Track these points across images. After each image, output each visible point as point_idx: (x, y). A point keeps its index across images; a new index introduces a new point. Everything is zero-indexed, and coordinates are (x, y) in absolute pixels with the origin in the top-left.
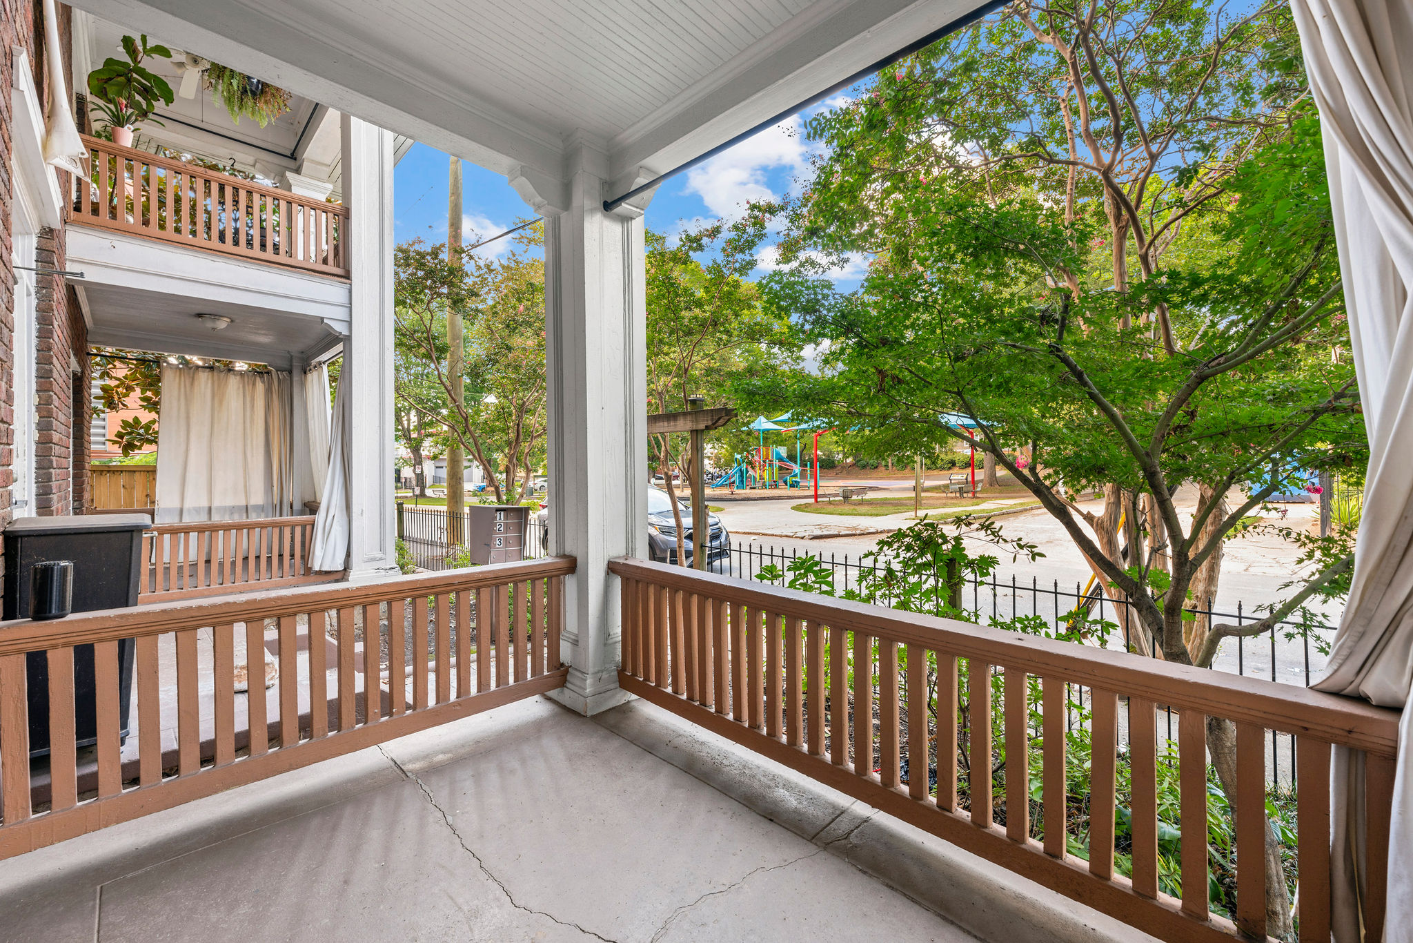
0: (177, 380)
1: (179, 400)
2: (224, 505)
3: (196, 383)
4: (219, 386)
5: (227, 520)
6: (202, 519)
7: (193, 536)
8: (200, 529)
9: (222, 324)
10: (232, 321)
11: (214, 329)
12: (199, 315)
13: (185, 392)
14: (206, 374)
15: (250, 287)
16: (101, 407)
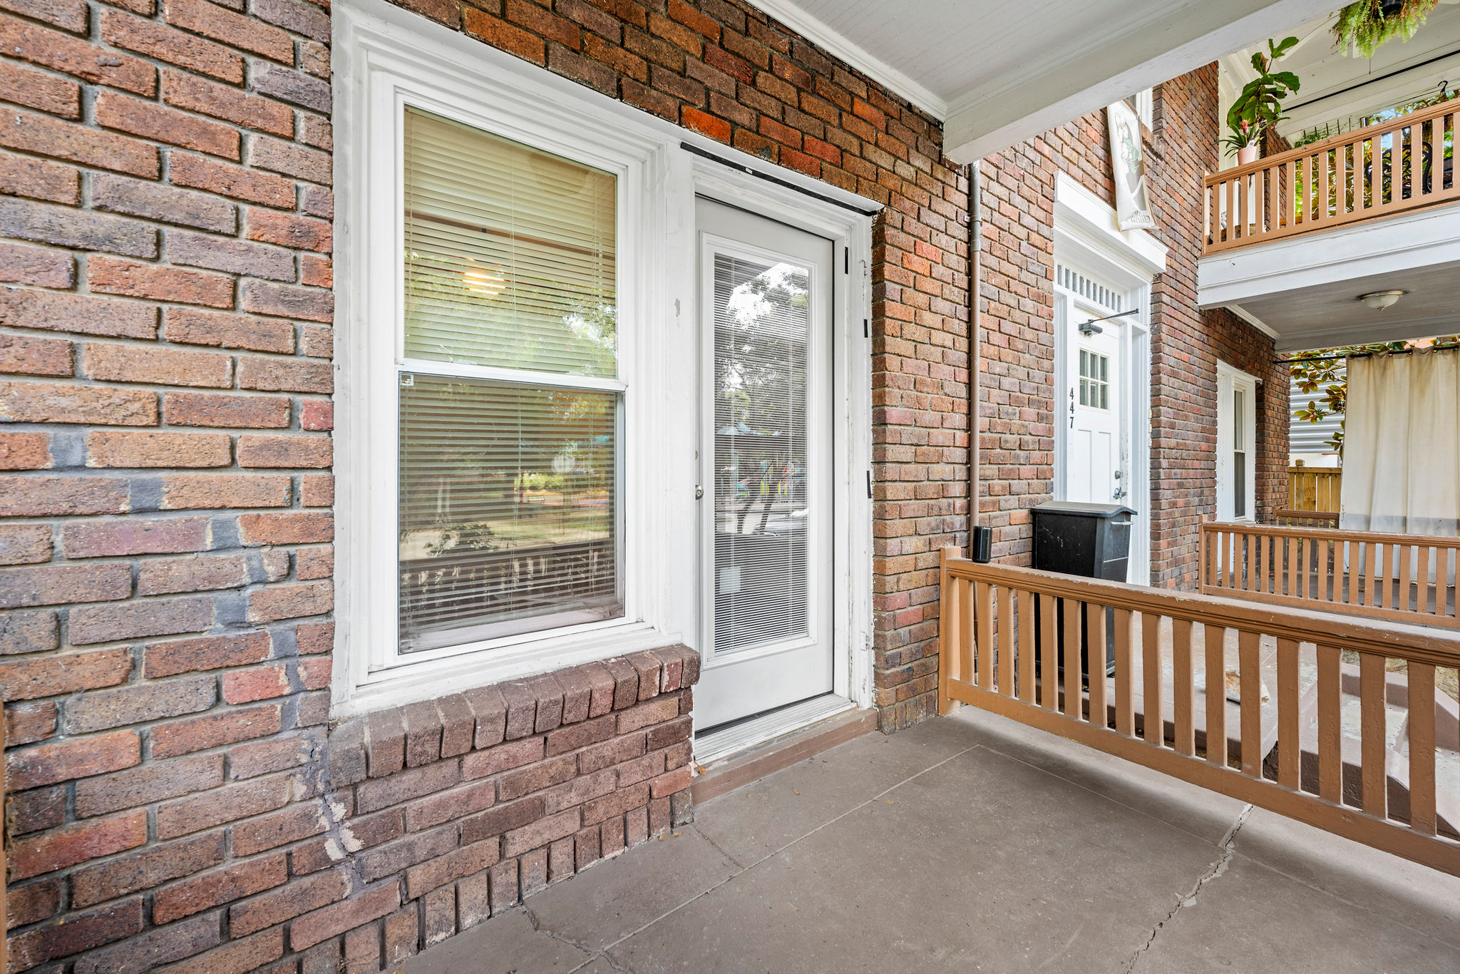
0: (1366, 372)
1: (1368, 395)
2: (1426, 516)
3: (1389, 372)
4: (1420, 371)
5: (1430, 533)
6: (1396, 531)
7: (1379, 546)
8: (1388, 542)
9: (1391, 300)
10: (1405, 292)
11: (1380, 308)
12: (1361, 297)
13: (1375, 384)
14: (1403, 360)
15: (1381, 250)
16: (1327, 410)
